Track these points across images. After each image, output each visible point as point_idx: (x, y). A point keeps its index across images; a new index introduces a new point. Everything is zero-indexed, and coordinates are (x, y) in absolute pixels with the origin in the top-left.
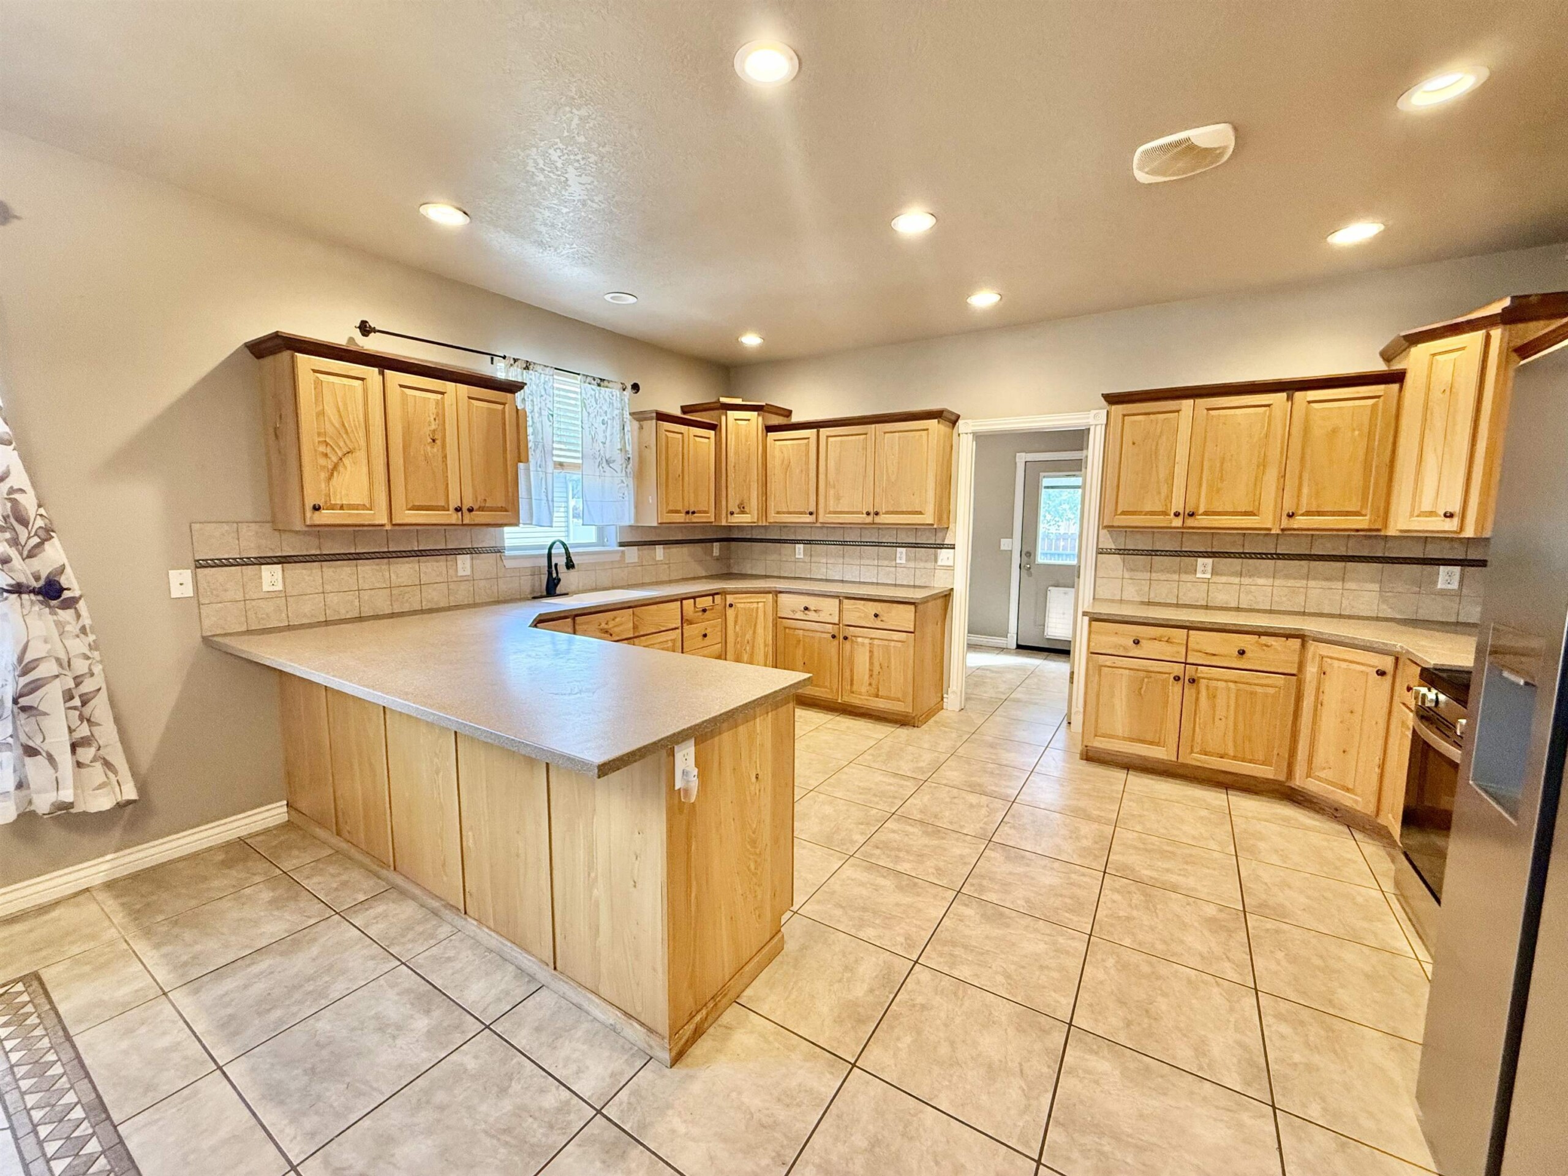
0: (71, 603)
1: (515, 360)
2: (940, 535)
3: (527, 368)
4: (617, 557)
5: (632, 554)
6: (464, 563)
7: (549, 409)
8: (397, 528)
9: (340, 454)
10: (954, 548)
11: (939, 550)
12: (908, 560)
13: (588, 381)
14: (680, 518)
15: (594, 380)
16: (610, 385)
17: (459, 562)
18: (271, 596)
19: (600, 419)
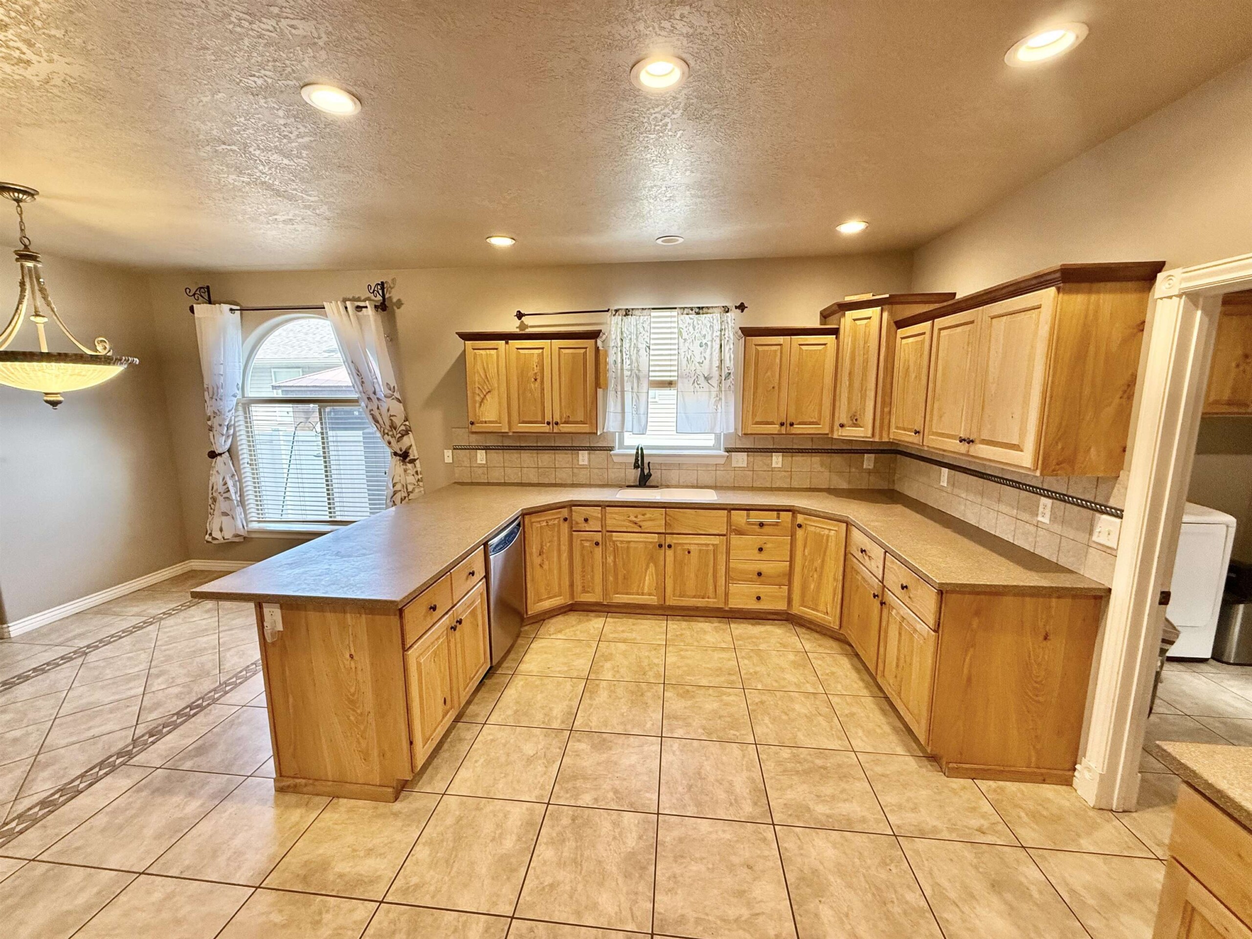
0: (413, 461)
1: (616, 311)
2: (1103, 487)
3: (626, 315)
4: (722, 461)
5: (741, 460)
6: (583, 457)
7: (647, 342)
8: (515, 434)
9: (485, 393)
10: (1121, 517)
11: (1098, 515)
12: (1054, 518)
13: (685, 312)
14: (775, 429)
15: (692, 310)
16: (710, 311)
17: (580, 455)
18: (481, 466)
19: (697, 343)
